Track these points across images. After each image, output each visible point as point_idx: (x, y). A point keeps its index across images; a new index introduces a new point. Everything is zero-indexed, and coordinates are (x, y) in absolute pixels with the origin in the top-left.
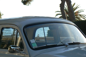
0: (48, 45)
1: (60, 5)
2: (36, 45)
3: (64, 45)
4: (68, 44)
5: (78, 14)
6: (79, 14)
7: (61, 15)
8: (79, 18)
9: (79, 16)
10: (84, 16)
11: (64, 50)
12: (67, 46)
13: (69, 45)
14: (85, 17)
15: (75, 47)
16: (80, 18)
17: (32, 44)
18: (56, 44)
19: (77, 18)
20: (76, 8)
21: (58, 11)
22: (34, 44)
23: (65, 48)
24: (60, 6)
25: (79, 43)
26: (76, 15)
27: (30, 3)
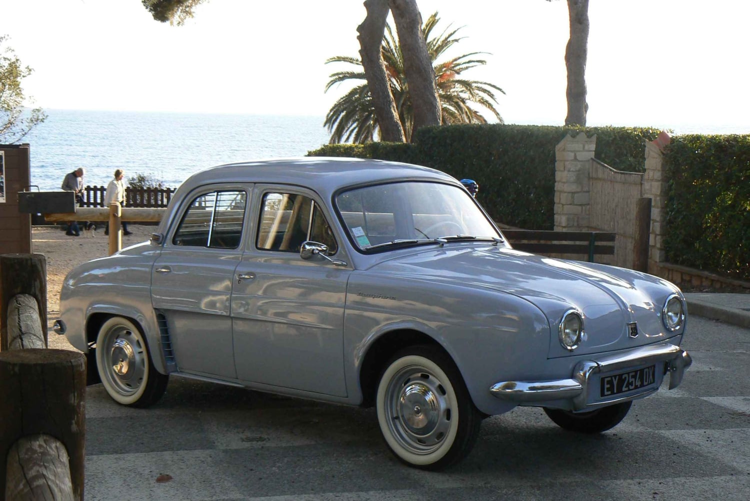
0: (396, 241)
1: (360, 28)
2: (367, 241)
3: (436, 243)
4: (446, 241)
5: (451, 75)
6: (457, 77)
7: (364, 82)
8: (457, 102)
9: (458, 87)
10: (485, 91)
11: (435, 256)
12: (443, 245)
13: (448, 242)
14: (492, 96)
15: (462, 249)
16: (463, 101)
17: (358, 239)
18: (416, 240)
19: (448, 98)
20: (446, 43)
21: (339, 59)
22: (362, 238)
23: (438, 251)
24: (359, 38)
25: (472, 238)
26: (441, 86)
27: (188, 13)
